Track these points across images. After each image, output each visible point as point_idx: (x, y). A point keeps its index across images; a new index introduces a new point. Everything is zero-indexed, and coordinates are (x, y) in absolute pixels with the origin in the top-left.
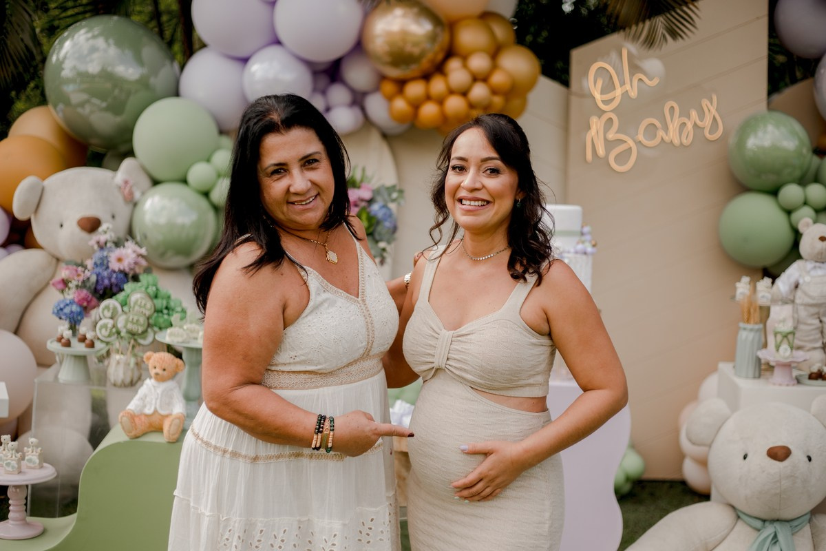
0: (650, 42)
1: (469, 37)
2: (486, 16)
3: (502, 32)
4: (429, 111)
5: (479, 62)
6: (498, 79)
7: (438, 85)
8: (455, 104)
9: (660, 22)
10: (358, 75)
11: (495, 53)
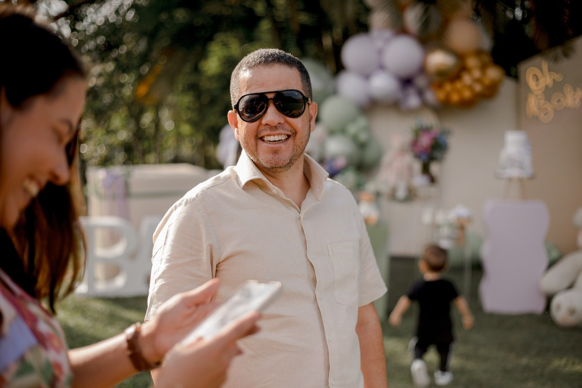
0: (556, 59)
1: (472, 62)
2: (479, 53)
3: (487, 59)
4: (455, 98)
5: (477, 74)
6: (487, 81)
7: (458, 85)
8: (467, 94)
9: (559, 51)
10: (421, 82)
11: (483, 68)
